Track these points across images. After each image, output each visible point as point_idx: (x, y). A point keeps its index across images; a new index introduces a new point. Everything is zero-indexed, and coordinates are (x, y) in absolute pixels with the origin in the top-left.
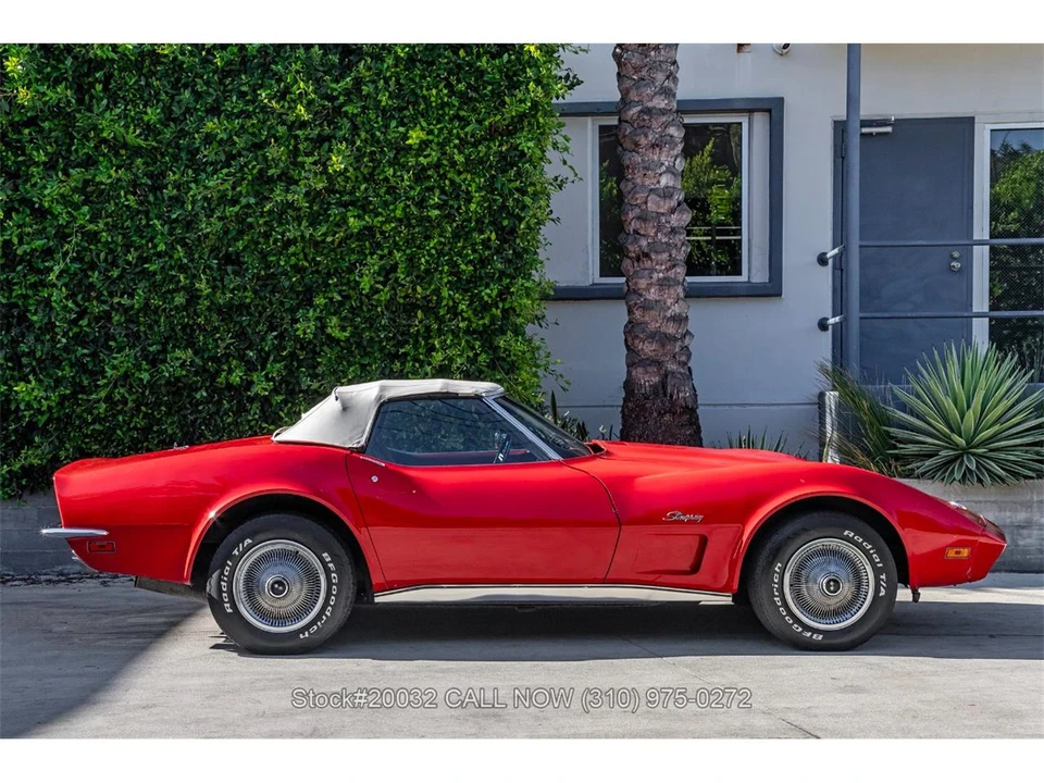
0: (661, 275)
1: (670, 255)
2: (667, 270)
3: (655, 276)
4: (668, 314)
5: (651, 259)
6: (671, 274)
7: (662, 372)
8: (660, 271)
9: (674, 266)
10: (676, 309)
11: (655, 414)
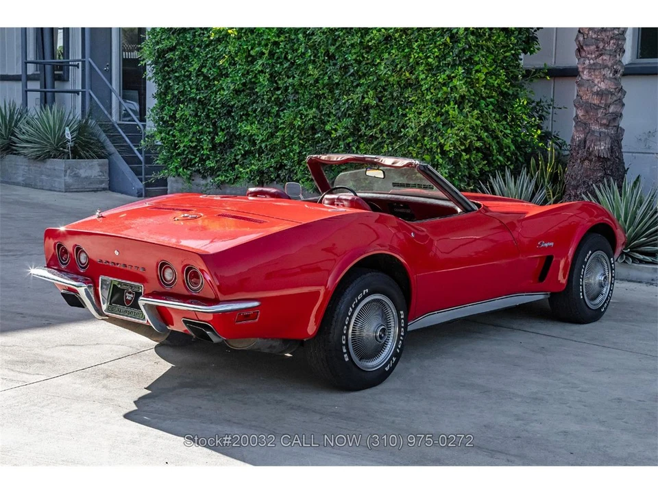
0: (592, 62)
1: (597, 47)
2: (596, 58)
3: (587, 62)
4: (595, 89)
5: (584, 50)
6: (599, 61)
7: (587, 131)
8: (592, 59)
9: (601, 55)
10: (603, 86)
11: (579, 161)
